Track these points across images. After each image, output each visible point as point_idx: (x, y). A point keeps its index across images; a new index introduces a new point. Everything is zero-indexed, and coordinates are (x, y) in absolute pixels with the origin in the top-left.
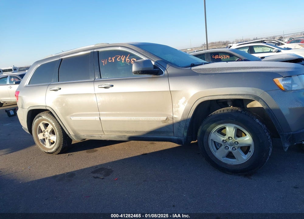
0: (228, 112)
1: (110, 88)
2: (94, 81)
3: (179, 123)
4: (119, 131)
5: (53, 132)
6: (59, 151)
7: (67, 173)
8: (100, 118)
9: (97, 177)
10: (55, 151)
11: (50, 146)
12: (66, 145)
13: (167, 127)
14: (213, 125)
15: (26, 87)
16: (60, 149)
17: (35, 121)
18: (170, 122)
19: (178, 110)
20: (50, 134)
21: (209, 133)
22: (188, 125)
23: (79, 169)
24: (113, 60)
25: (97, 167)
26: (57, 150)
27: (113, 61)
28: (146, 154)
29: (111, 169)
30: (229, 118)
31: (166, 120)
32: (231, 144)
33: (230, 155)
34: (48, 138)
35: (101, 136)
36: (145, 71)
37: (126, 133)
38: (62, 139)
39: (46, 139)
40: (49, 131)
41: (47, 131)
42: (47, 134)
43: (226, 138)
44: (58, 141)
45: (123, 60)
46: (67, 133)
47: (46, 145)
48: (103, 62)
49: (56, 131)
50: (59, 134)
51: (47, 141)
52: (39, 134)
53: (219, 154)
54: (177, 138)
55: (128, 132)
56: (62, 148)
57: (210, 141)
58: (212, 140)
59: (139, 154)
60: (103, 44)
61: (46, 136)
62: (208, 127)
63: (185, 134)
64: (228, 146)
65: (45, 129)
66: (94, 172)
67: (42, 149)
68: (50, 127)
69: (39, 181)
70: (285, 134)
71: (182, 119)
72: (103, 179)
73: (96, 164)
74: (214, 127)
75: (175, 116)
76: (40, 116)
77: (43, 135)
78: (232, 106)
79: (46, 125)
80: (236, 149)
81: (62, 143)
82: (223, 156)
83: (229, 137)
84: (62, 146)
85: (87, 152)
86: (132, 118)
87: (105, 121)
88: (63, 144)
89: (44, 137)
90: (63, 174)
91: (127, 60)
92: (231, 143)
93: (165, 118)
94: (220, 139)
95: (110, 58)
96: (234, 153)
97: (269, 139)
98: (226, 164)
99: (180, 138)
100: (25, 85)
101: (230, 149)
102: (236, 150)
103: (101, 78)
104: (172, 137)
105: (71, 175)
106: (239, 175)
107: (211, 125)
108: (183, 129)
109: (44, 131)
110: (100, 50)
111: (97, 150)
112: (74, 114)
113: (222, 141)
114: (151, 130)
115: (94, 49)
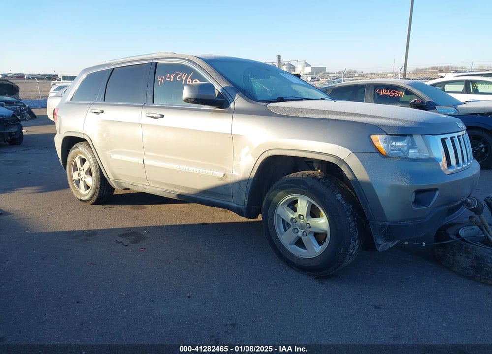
0: (302, 178)
1: (160, 118)
2: (143, 106)
3: (239, 183)
4: (166, 184)
5: (89, 172)
6: (93, 201)
7: (88, 230)
8: (143, 161)
9: (121, 243)
10: (89, 200)
11: (85, 190)
12: (105, 192)
13: (225, 186)
14: (281, 193)
15: (68, 103)
16: (95, 198)
17: (72, 153)
18: (228, 180)
19: (239, 164)
20: (86, 174)
21: (276, 205)
22: (249, 189)
23: (106, 228)
24: (172, 78)
25: (130, 229)
26: (91, 197)
27: (172, 80)
28: (206, 224)
29: (145, 236)
30: (301, 186)
31: (224, 176)
32: (302, 227)
33: (299, 243)
34: (83, 180)
35: (145, 187)
36: (201, 99)
37: (175, 188)
38: (99, 183)
39: (82, 180)
40: (85, 170)
41: (83, 169)
42: (83, 173)
43: (295, 216)
44: (94, 185)
45: (184, 79)
46: (106, 177)
47: (80, 189)
48: (160, 80)
49: (94, 171)
50: (97, 176)
51: (82, 183)
52: (74, 172)
53: (286, 239)
54: (236, 205)
55: (177, 187)
56: (98, 196)
57: (276, 217)
58: (279, 216)
59: (196, 222)
60: (167, 53)
61: (82, 176)
62: (275, 195)
63: (246, 202)
64: (298, 228)
65: (82, 166)
66: (122, 236)
67: (74, 193)
68: (87, 164)
69: (48, 234)
70: (378, 224)
71: (243, 179)
72: (127, 246)
73: (133, 225)
74: (282, 197)
75: (234, 173)
76: (76, 146)
77: (79, 174)
78: (319, 171)
79: (83, 161)
80: (307, 235)
81: (99, 189)
82: (290, 243)
83: (300, 216)
84: (98, 193)
85: (131, 208)
86: (182, 167)
87: (150, 166)
88: (100, 191)
89: (79, 177)
90: (83, 231)
91: (188, 80)
92: (301, 224)
93: (221, 174)
94: (288, 216)
95: (169, 75)
96: (304, 239)
97: (351, 228)
98: (292, 255)
99: (239, 206)
100: (67, 100)
101: (300, 234)
102: (307, 237)
103: (153, 103)
104: (230, 204)
105: (91, 234)
106: (309, 275)
107: (278, 193)
108: (244, 193)
109: (80, 168)
110: (160, 62)
111: (145, 208)
112: (115, 150)
113: (290, 219)
114: (205, 189)
115: (153, 59)
